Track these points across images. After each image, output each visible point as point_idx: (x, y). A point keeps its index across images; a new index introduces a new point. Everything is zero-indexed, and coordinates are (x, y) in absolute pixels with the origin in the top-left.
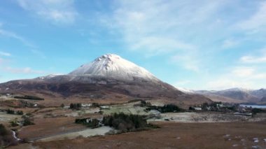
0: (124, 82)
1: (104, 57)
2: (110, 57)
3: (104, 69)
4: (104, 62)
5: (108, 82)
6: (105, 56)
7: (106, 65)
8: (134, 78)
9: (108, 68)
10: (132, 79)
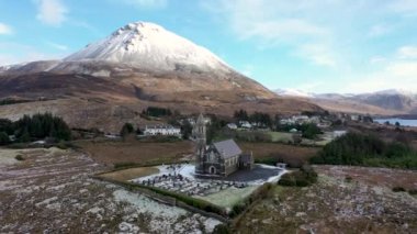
0: (149, 72)
1: (128, 28)
2: (139, 28)
3: (123, 50)
4: (126, 37)
5: (113, 72)
6: (132, 26)
7: (128, 42)
8: (178, 67)
9: (130, 47)
10: (172, 68)
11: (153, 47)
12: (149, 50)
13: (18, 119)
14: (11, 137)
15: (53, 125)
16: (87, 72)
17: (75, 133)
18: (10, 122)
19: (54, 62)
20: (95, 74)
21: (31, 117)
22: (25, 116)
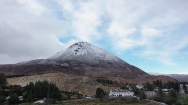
4: (76, 48)
9: (78, 53)
11: (88, 52)
12: (86, 54)
13: (25, 85)
14: (20, 97)
15: (49, 89)
16: (58, 64)
17: (64, 95)
18: (20, 87)
19: (43, 60)
20: (62, 65)
21: (34, 83)
22: (31, 83)
